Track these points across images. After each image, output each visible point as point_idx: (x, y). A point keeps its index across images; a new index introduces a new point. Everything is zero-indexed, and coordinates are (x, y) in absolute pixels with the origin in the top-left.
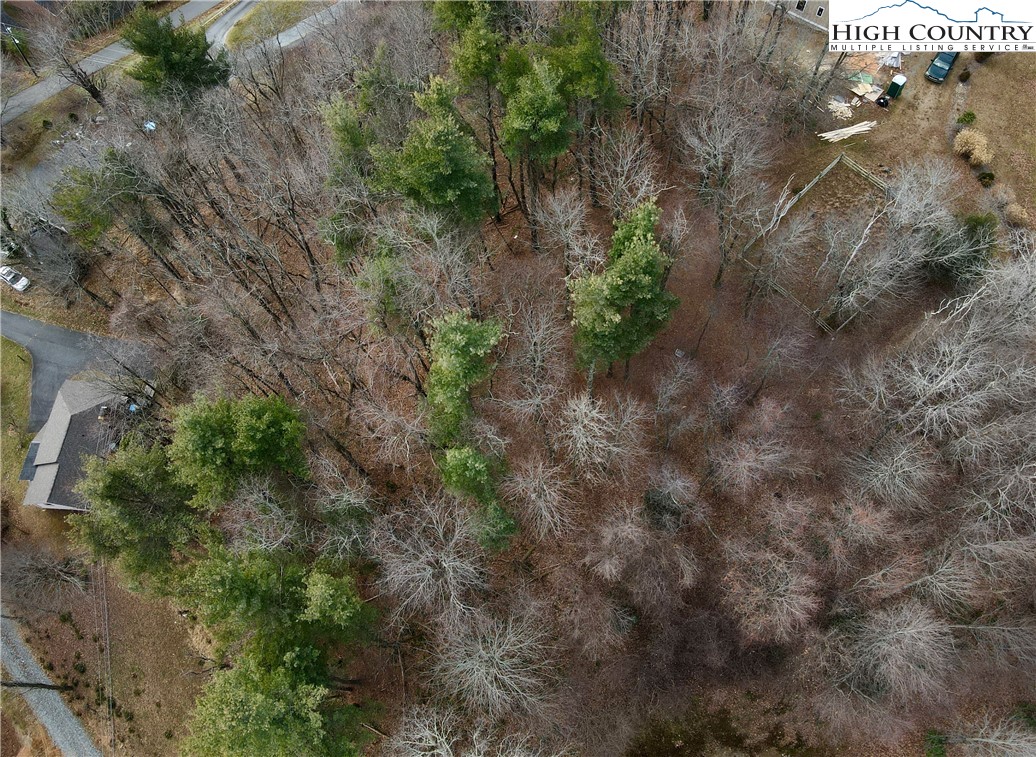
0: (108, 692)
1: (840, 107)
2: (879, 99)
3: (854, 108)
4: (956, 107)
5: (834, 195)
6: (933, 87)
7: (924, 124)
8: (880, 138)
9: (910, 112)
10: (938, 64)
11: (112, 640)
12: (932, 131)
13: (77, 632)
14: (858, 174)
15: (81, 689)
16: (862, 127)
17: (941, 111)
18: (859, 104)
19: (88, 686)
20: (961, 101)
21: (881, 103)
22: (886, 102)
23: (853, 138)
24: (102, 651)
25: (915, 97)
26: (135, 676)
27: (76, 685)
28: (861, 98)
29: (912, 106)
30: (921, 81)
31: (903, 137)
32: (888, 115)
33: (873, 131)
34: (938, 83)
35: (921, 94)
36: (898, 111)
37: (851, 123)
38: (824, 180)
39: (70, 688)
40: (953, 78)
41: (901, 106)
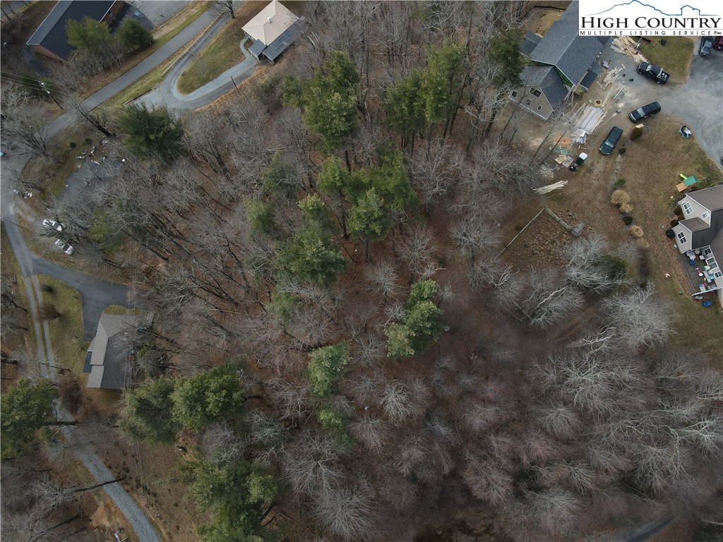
0: (142, 482)
1: (546, 171)
2: (570, 166)
3: (555, 171)
4: (615, 171)
5: (539, 232)
6: (603, 157)
7: (596, 183)
8: (569, 192)
9: (588, 174)
10: (607, 144)
11: (142, 457)
12: (599, 188)
13: (123, 451)
14: (554, 219)
15: (127, 479)
16: (559, 185)
17: (606, 174)
18: (559, 168)
19: (131, 478)
20: (618, 167)
21: (572, 169)
22: (575, 168)
23: (554, 192)
24: (137, 462)
25: (592, 165)
26: (156, 476)
27: (125, 478)
28: (560, 165)
29: (590, 171)
30: (597, 153)
31: (582, 191)
32: (574, 177)
33: (565, 187)
34: (606, 155)
35: (595, 162)
36: (581, 174)
37: (553, 182)
38: (534, 222)
39: (121, 479)
40: (616, 151)
41: (583, 171)
